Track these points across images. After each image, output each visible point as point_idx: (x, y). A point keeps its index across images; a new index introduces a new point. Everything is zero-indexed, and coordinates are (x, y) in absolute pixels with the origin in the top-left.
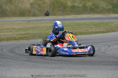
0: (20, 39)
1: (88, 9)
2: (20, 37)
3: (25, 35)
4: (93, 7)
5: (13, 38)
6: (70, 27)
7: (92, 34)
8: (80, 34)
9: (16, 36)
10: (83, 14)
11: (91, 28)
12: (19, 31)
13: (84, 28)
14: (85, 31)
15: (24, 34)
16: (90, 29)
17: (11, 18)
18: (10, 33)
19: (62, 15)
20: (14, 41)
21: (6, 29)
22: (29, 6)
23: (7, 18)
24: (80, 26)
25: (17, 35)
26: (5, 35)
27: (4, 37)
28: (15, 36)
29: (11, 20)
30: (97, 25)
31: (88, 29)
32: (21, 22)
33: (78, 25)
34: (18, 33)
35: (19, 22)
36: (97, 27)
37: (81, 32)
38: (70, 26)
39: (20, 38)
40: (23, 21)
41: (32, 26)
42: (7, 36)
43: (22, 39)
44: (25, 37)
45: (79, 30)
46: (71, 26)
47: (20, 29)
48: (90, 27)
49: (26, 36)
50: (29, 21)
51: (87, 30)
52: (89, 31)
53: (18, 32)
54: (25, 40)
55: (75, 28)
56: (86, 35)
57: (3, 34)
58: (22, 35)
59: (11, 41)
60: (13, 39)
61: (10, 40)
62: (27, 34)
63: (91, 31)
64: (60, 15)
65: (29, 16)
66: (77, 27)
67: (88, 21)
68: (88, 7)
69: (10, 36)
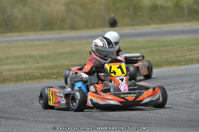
0: (43, 78)
1: (186, 12)
2: (43, 73)
3: (54, 69)
4: (196, 7)
5: (29, 75)
6: (147, 50)
7: (192, 64)
8: (167, 65)
9: (34, 71)
10: (174, 22)
11: (191, 50)
12: (40, 61)
13: (177, 51)
14: (178, 59)
15: (51, 68)
16: (189, 54)
17: (25, 33)
18: (23, 66)
19: (132, 25)
20: (30, 82)
21: (15, 57)
22: (63, 8)
23: (15, 34)
24: (169, 48)
25: (38, 68)
26: (10, 70)
27: (9, 73)
28: (33, 73)
29: (24, 38)
31: (185, 54)
32: (46, 42)
33: (165, 46)
34: (38, 65)
35: (41, 42)
37: (170, 60)
38: (146, 48)
39: (42, 76)
40: (50, 39)
41: (68, 49)
42: (15, 73)
43: (46, 78)
44: (53, 74)
45: (166, 57)
46: (150, 47)
47: (43, 57)
48: (188, 50)
49: (55, 71)
50: (62, 40)
51: (182, 56)
52: (187, 57)
53: (38, 63)
54: (53, 80)
55: (157, 52)
56: (180, 65)
57: (8, 67)
58: (46, 69)
59: (25, 82)
60: (28, 77)
61: (23, 80)
62: (57, 67)
63: (190, 57)
64: (128, 25)
65: (62, 28)
66: (162, 49)
67: (185, 37)
68: (186, 6)
69: (23, 72)
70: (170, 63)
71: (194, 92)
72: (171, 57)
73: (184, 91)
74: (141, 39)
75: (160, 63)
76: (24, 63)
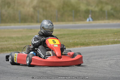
1: (106, 14)
2: (18, 47)
4: (112, 11)
5: (9, 48)
6: (82, 36)
7: (108, 44)
8: (93, 45)
9: (12, 46)
10: (99, 20)
11: (108, 36)
13: (99, 36)
14: (100, 41)
15: (22, 44)
16: (106, 38)
17: (9, 24)
18: (6, 43)
21: (1, 38)
22: (32, 9)
23: (3, 24)
24: (95, 35)
25: (14, 44)
30: (116, 33)
31: (104, 38)
32: (21, 29)
33: (92, 33)
34: (15, 42)
36: (116, 35)
38: (81, 34)
39: (17, 49)
42: (1, 46)
45: (93, 40)
46: (83, 34)
47: (18, 38)
48: (106, 36)
51: (102, 40)
52: (105, 40)
53: (15, 41)
55: (87, 37)
56: (101, 45)
58: (20, 45)
60: (8, 50)
61: (5, 51)
63: (107, 40)
64: (71, 21)
65: (32, 22)
66: (91, 35)
67: (105, 29)
68: (106, 11)
69: (5, 46)
70: (95, 44)
71: (108, 61)
72: (95, 40)
73: (102, 60)
74: (79, 29)
75: (89, 43)
76: (6, 41)
